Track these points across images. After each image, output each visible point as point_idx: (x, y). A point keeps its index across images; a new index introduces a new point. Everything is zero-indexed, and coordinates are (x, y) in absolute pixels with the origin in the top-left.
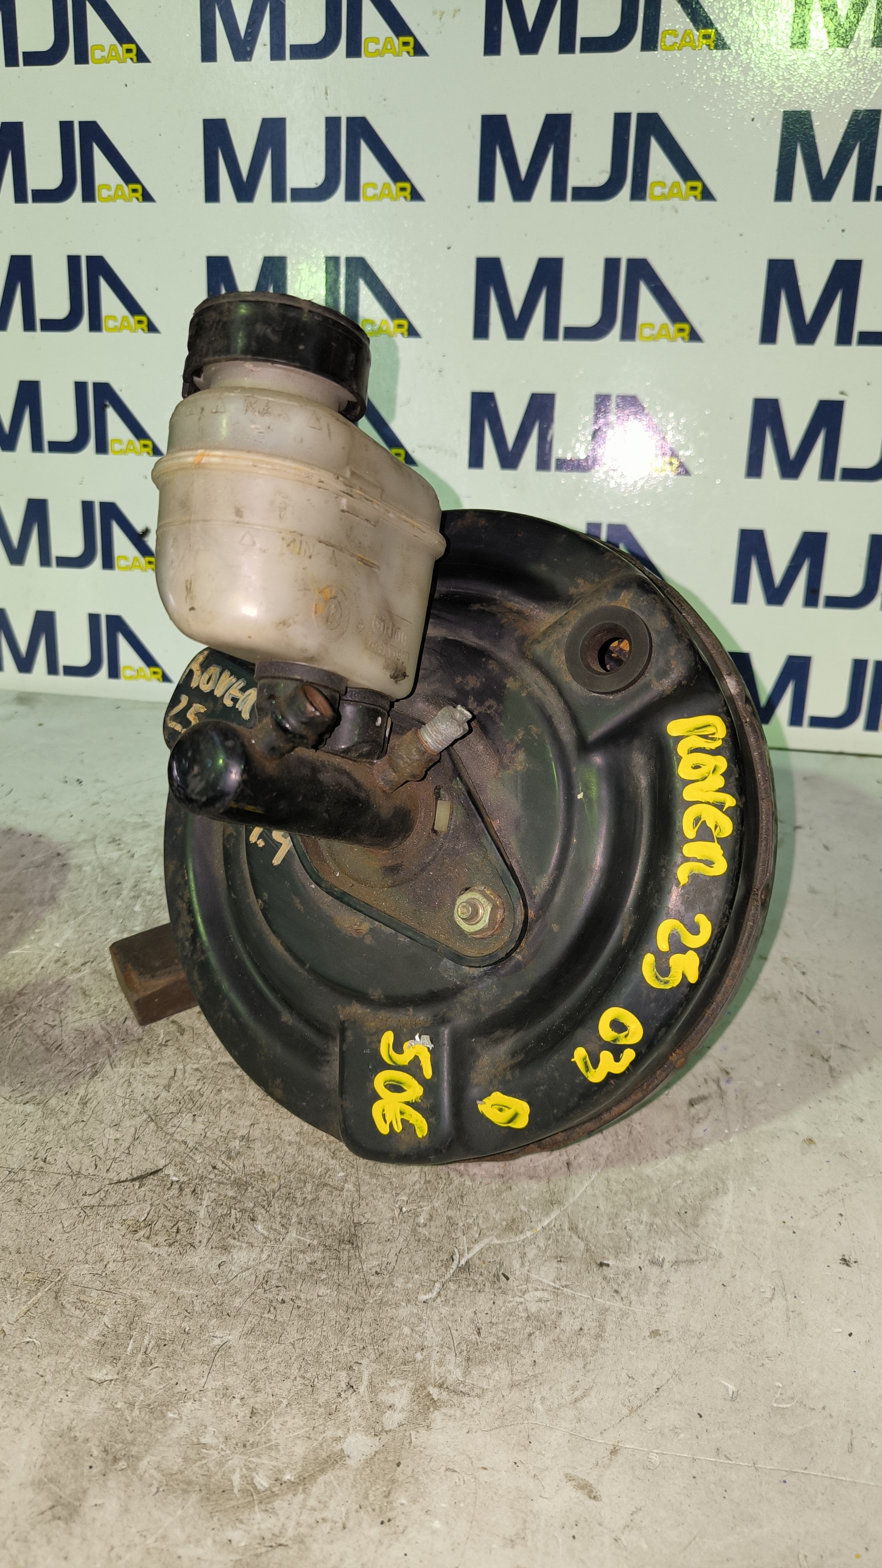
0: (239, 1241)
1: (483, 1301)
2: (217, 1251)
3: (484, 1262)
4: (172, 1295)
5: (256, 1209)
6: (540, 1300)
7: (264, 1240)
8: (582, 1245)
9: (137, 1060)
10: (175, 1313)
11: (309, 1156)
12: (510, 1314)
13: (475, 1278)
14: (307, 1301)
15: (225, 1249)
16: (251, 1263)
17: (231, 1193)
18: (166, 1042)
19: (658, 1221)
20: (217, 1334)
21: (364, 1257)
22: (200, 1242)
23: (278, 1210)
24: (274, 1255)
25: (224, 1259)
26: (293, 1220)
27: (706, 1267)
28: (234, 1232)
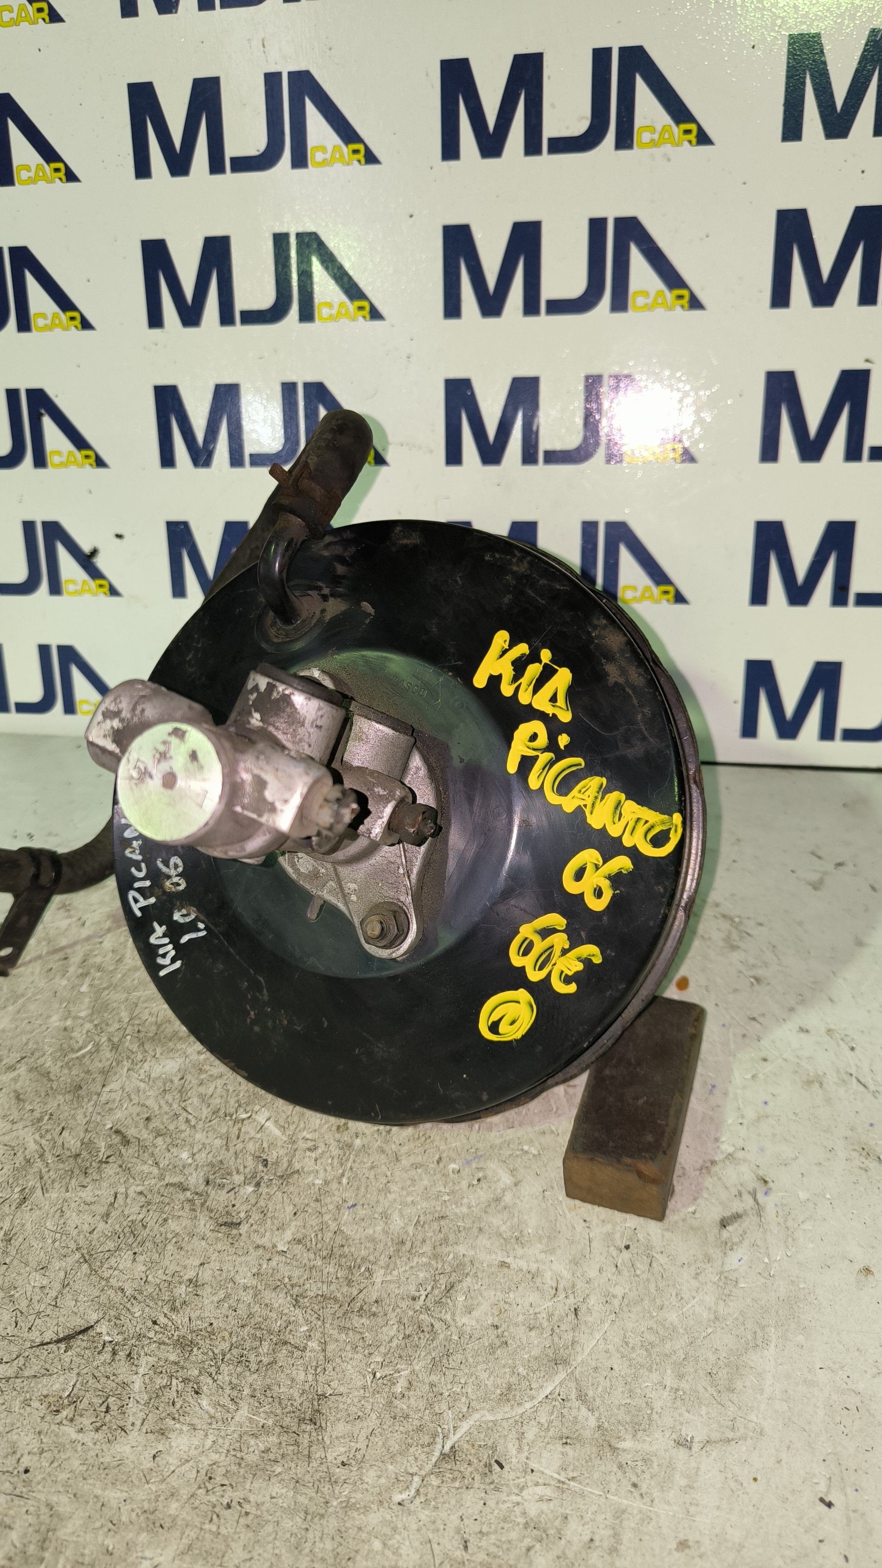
0: (179, 1422)
1: (471, 1500)
2: (151, 1437)
3: (473, 1445)
4: (95, 1500)
5: (202, 1378)
6: (541, 1500)
7: (209, 1421)
8: (592, 1422)
9: (73, 1181)
10: (98, 1524)
11: (266, 1305)
12: (505, 1520)
13: (462, 1469)
14: (258, 1505)
15: (162, 1433)
16: (193, 1452)
17: (173, 1357)
18: (108, 1157)
19: (684, 1385)
20: (148, 1554)
21: (328, 1442)
22: (133, 1424)
23: (227, 1378)
24: (220, 1441)
25: (160, 1447)
26: (245, 1393)
27: (744, 1449)
28: (174, 1411)
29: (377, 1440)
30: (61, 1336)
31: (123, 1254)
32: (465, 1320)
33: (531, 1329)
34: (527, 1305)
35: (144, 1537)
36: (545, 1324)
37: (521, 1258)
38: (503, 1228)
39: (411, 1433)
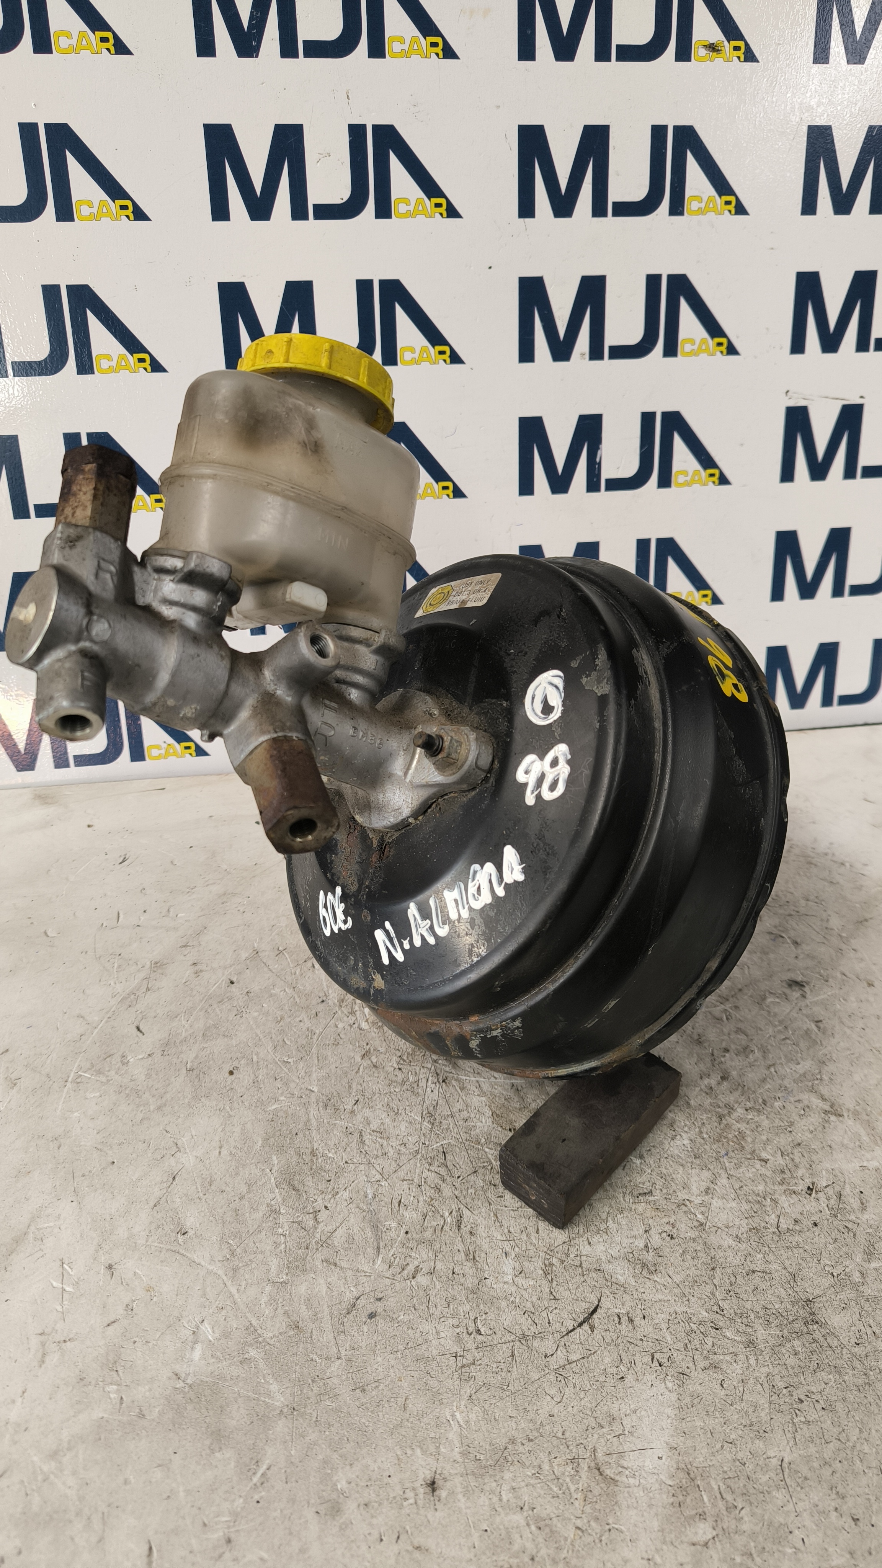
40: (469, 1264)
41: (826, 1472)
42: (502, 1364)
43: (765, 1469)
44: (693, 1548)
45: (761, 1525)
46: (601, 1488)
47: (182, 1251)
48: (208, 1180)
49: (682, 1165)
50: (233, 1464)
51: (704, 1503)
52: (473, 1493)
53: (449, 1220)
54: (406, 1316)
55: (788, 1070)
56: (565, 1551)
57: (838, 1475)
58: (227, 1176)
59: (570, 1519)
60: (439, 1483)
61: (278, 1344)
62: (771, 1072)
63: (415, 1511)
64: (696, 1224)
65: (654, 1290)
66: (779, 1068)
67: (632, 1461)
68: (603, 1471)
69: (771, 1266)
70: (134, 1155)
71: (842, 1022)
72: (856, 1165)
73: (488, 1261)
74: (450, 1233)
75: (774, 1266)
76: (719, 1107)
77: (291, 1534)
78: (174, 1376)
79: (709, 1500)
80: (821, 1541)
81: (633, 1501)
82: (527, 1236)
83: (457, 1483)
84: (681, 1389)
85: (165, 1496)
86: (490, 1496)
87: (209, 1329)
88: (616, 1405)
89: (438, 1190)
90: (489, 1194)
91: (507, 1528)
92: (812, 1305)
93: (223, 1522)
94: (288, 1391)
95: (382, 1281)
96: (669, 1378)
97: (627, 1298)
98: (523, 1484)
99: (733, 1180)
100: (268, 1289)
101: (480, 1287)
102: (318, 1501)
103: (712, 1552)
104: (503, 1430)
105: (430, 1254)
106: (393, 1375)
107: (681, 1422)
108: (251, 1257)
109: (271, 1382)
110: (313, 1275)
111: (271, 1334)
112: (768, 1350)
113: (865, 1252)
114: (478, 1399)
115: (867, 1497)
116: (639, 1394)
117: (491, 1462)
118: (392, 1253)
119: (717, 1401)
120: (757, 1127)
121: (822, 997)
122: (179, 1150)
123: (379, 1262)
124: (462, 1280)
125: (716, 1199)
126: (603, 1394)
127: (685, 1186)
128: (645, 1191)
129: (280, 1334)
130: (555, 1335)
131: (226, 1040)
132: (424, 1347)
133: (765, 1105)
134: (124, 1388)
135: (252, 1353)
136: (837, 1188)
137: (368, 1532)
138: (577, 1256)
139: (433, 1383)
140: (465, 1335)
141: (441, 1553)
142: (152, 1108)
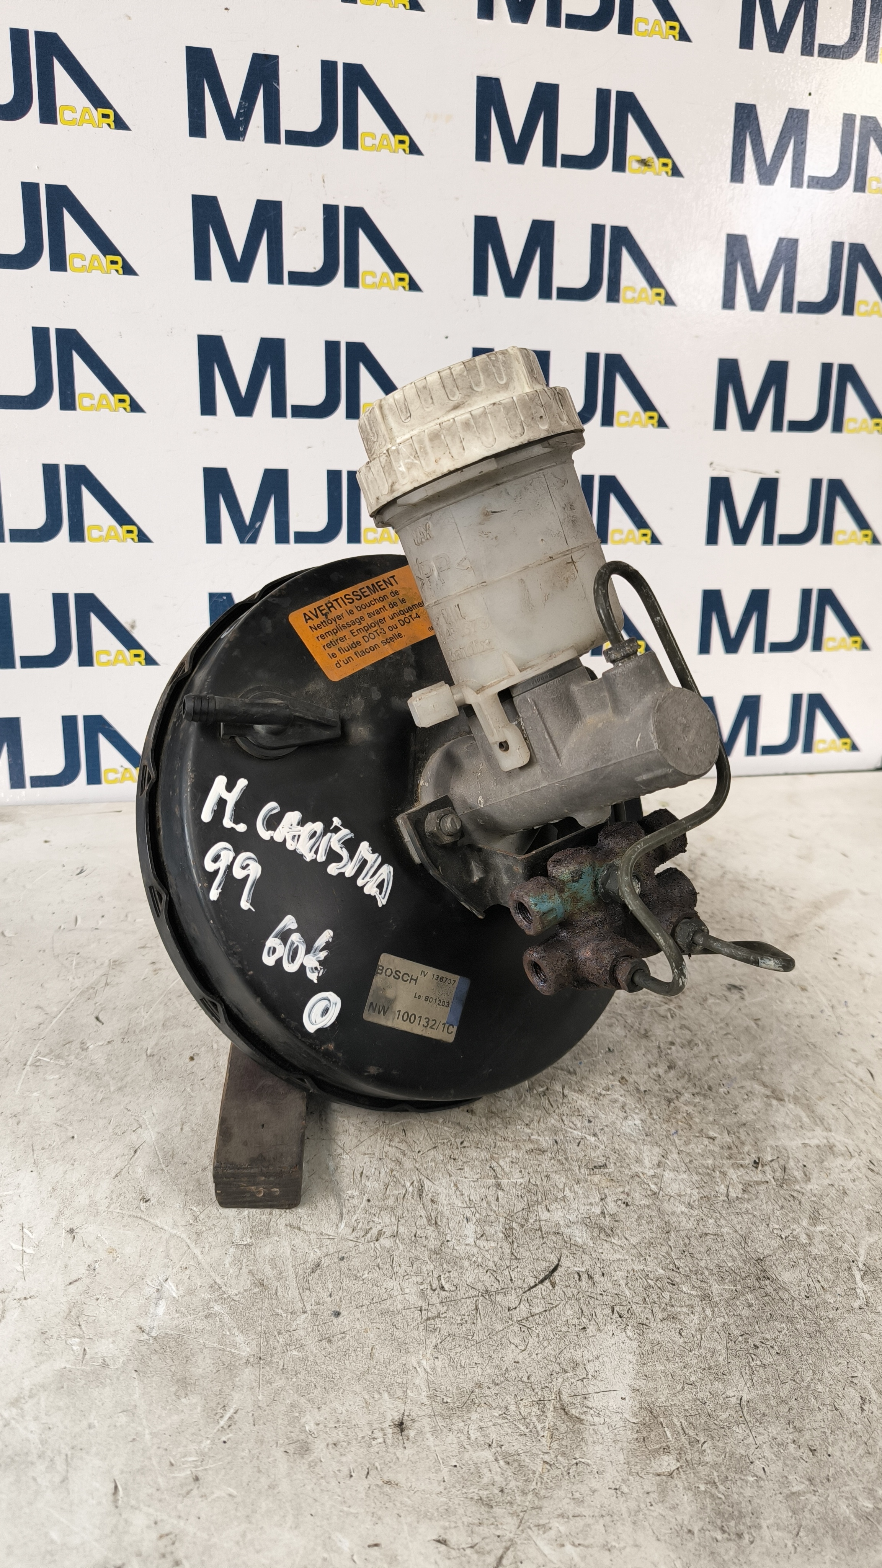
29: (815, 1276)
30: (541, 1278)
31: (536, 1208)
32: (809, 1187)
33: (854, 1181)
34: (838, 1166)
35: (718, 1386)
36: (860, 1175)
37: (814, 1137)
38: (788, 1122)
39: (833, 1265)
40: (431, 1228)
41: (784, 1409)
42: (466, 1317)
43: (724, 1408)
44: (658, 1478)
45: (723, 1456)
46: (567, 1426)
47: (143, 1216)
48: (170, 1153)
49: (635, 1142)
50: (199, 1408)
51: (668, 1438)
52: (441, 1433)
53: (411, 1189)
54: (371, 1275)
55: (730, 1061)
56: (534, 1483)
57: (794, 1412)
58: (190, 1149)
59: (538, 1455)
60: (407, 1423)
61: (243, 1301)
62: (715, 1063)
63: (384, 1449)
64: (649, 1192)
65: (612, 1251)
66: (722, 1059)
67: (595, 1402)
68: (569, 1411)
69: (722, 1230)
70: (94, 1131)
71: (778, 1020)
72: (799, 1142)
73: (450, 1225)
74: (411, 1201)
75: (725, 1230)
76: (667, 1091)
77: (259, 1471)
78: (139, 1330)
79: (673, 1436)
80: (781, 1470)
81: (599, 1436)
82: (487, 1203)
83: (425, 1424)
84: (641, 1337)
85: (130, 1439)
86: (459, 1435)
87: (173, 1287)
88: (579, 1353)
89: (399, 1162)
90: (449, 1167)
91: (476, 1464)
92: (763, 1264)
93: (190, 1462)
94: (254, 1343)
95: (346, 1243)
96: (629, 1327)
97: (586, 1258)
98: (490, 1424)
99: (683, 1155)
100: (232, 1250)
101: (443, 1248)
102: (286, 1441)
103: (677, 1481)
104: (469, 1376)
105: (393, 1219)
106: (358, 1327)
107: (643, 1367)
108: (215, 1222)
109: (236, 1334)
110: (276, 1238)
111: (235, 1292)
112: (723, 1303)
113: (810, 1217)
114: (444, 1348)
115: (823, 1430)
116: (601, 1342)
117: (458, 1404)
118: (355, 1218)
119: (677, 1348)
120: (704, 1109)
121: (758, 999)
122: (140, 1126)
123: (342, 1227)
124: (425, 1243)
125: (668, 1171)
126: (566, 1343)
127: (638, 1160)
128: (600, 1164)
129: (245, 1291)
130: (518, 1291)
131: (186, 1029)
132: (389, 1302)
133: (711, 1090)
134: (87, 1340)
135: (217, 1308)
136: (782, 1162)
137: (338, 1468)
138: (536, 1221)
139: (397, 1333)
140: (429, 1292)
141: (411, 1487)
142: (112, 1089)
